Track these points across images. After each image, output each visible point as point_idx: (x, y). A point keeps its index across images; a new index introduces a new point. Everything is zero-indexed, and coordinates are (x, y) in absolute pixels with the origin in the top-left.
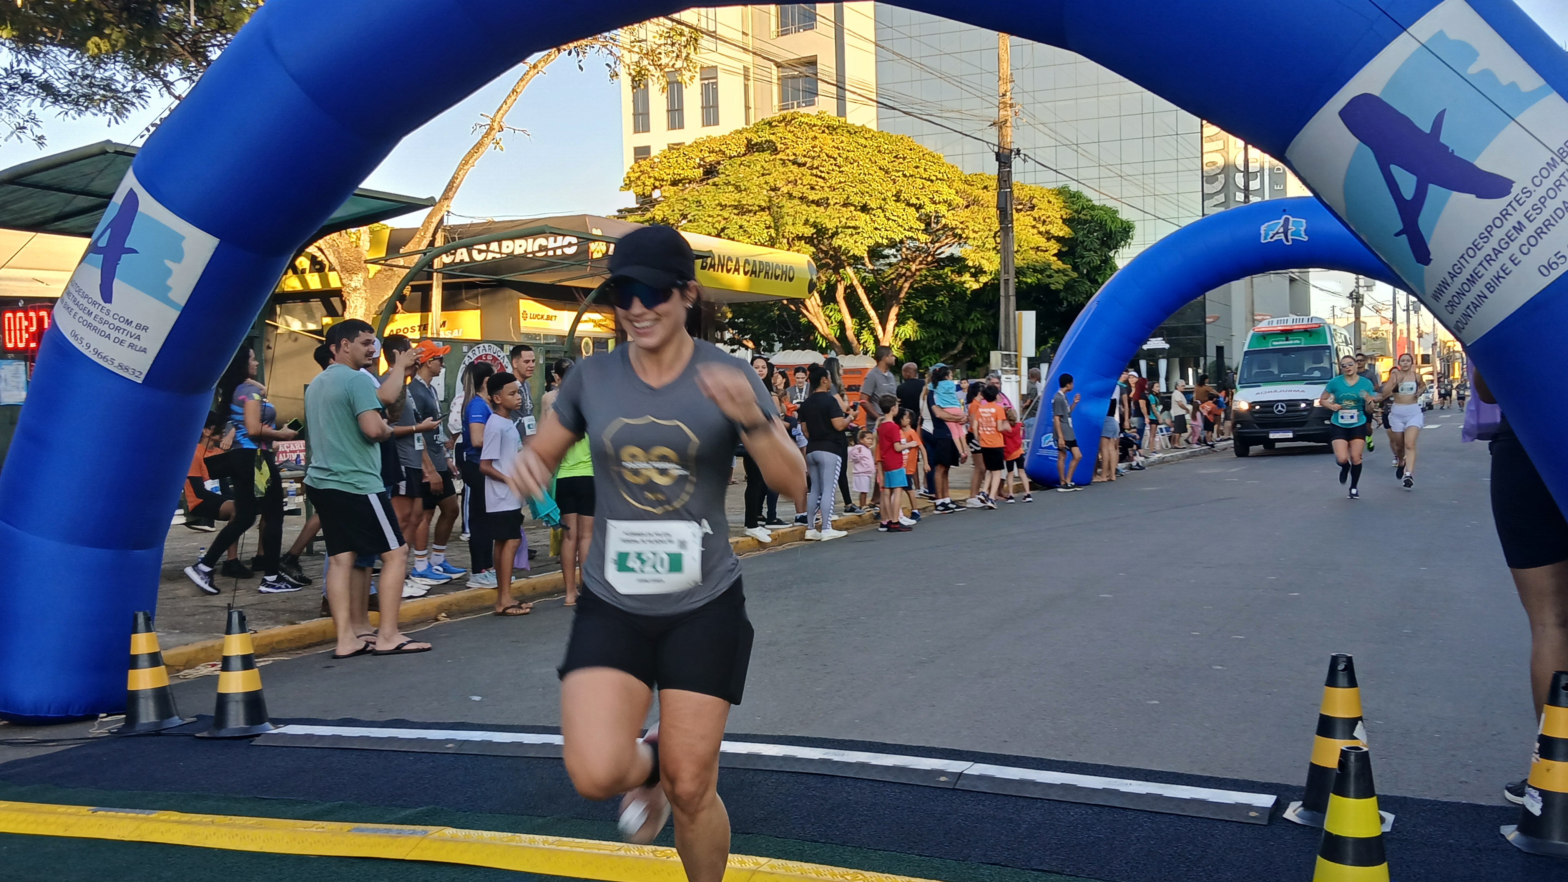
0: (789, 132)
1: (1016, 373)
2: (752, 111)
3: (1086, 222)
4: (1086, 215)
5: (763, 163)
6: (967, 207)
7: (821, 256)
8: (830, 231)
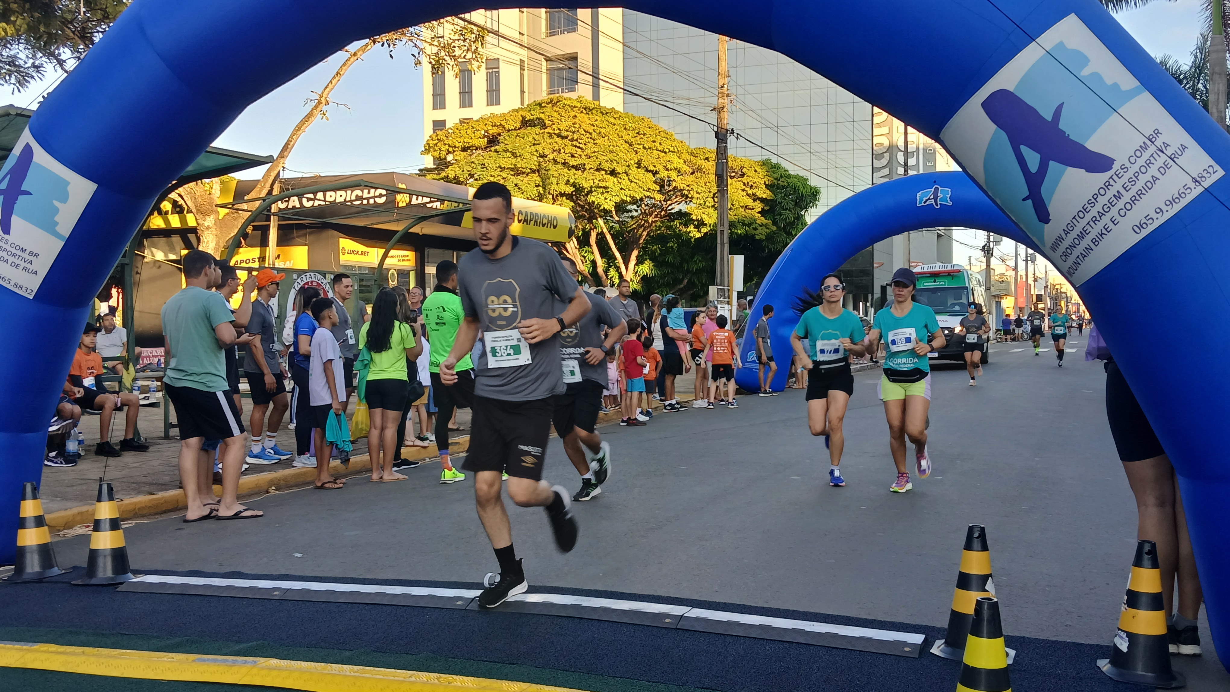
0: (555, 111)
1: (728, 303)
2: (526, 95)
3: (783, 187)
4: (783, 182)
5: (535, 136)
6: (692, 173)
7: (579, 209)
8: (586, 190)
